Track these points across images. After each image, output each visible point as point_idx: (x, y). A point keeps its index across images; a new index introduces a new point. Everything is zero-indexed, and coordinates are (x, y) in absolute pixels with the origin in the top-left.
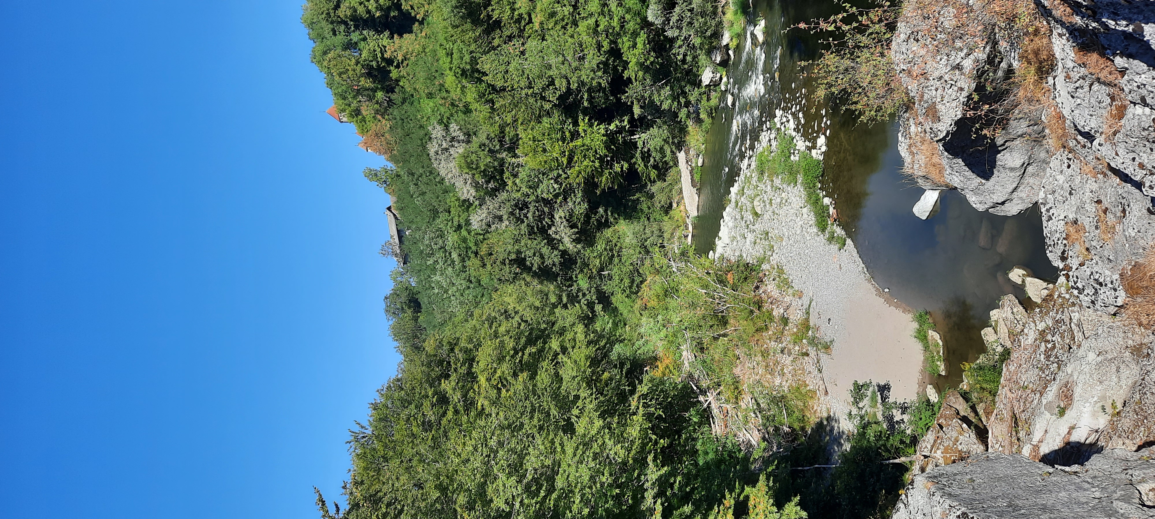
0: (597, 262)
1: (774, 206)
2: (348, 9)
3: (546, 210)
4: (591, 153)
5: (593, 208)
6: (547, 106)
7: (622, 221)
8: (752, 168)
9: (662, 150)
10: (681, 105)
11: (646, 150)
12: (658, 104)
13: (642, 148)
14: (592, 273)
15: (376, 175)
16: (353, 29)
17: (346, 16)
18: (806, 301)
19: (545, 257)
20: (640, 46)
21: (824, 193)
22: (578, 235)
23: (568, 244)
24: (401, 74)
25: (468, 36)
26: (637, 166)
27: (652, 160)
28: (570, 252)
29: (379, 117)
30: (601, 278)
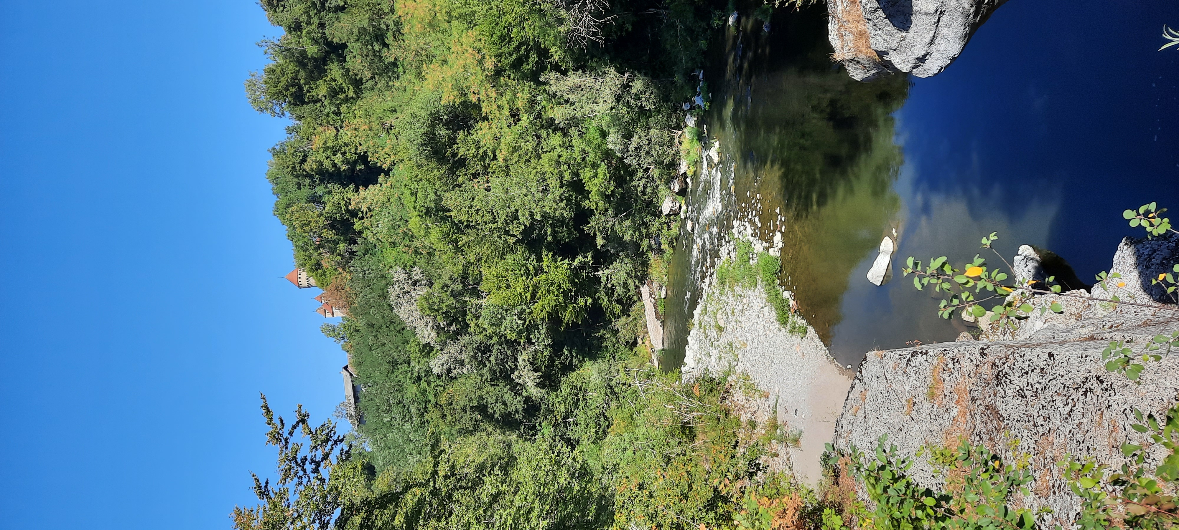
0: (562, 408)
1: (736, 314)
2: (314, 163)
3: (509, 353)
4: (554, 288)
5: (556, 348)
6: (511, 240)
7: (588, 363)
8: (713, 284)
9: (625, 285)
10: (642, 235)
11: (609, 286)
12: (621, 235)
13: (606, 284)
14: (556, 420)
15: (334, 330)
16: (318, 182)
17: (312, 169)
18: (772, 400)
19: (508, 403)
20: (601, 176)
21: (783, 287)
22: (542, 379)
23: (532, 390)
24: (365, 225)
25: (433, 174)
26: (601, 301)
27: (616, 294)
28: (534, 398)
29: (340, 269)
30: (565, 426)
